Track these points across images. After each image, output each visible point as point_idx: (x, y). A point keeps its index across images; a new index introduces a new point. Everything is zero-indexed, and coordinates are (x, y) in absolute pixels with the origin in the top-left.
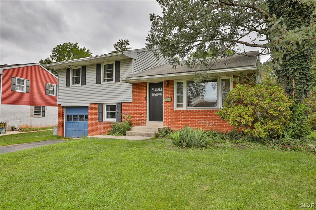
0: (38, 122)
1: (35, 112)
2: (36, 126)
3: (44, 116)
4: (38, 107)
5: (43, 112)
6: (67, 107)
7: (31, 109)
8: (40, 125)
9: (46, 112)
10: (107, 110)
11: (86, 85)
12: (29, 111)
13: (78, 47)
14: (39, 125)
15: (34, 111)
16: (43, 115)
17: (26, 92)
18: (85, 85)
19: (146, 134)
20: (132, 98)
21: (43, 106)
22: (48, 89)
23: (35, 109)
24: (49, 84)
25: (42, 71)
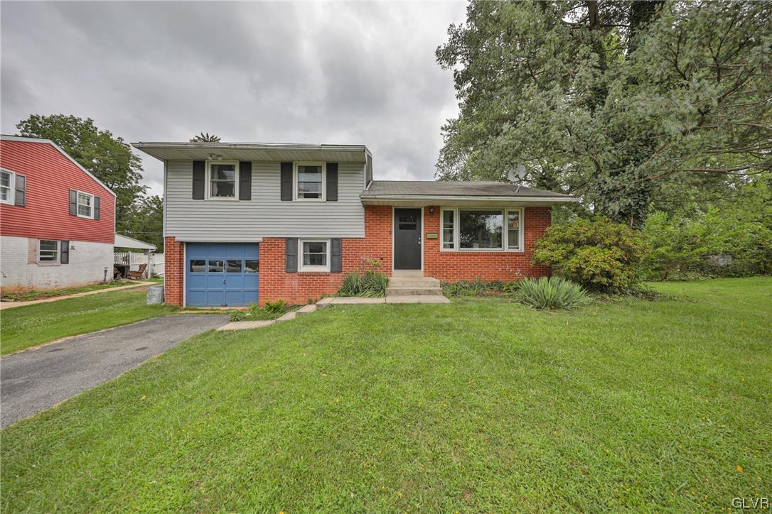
0: (52, 276)
1: (42, 253)
2: (44, 286)
3: (67, 262)
4: (49, 242)
5: (63, 254)
6: (188, 244)
7: (30, 246)
8: (56, 283)
9: (70, 254)
10: (304, 252)
11: (252, 201)
12: (27, 251)
13: (96, 129)
14: (53, 284)
15: (39, 250)
16: (64, 260)
17: (16, 205)
18: (250, 199)
19: (426, 291)
20: (364, 230)
21: (62, 241)
22: (76, 204)
23: (41, 247)
24: (78, 191)
25: (61, 161)
